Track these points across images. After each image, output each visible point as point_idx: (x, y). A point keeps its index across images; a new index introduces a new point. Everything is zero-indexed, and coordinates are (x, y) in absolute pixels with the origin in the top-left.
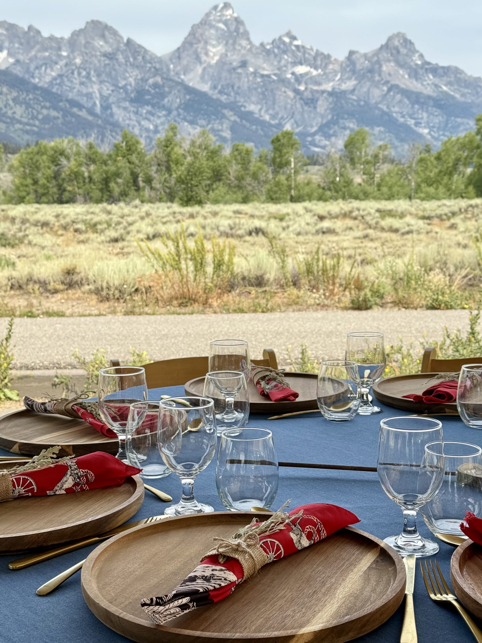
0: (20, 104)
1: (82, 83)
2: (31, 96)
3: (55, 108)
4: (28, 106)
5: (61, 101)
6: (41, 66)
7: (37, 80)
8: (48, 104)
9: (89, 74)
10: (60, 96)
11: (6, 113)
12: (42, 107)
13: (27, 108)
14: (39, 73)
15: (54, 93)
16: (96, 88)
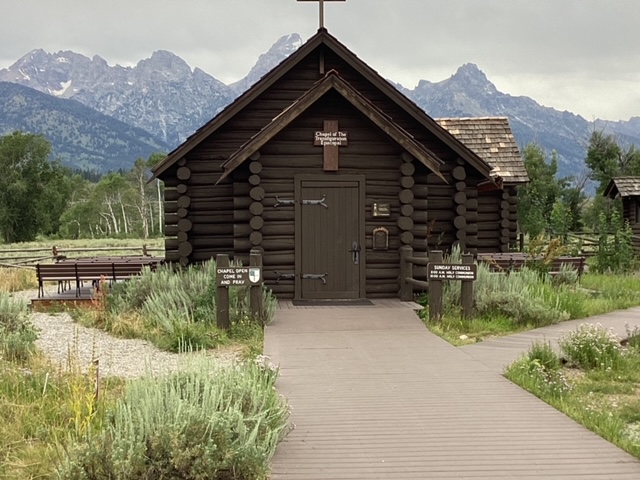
0: (86, 133)
1: (148, 112)
2: (97, 126)
3: (122, 137)
4: (94, 135)
5: (128, 130)
6: (107, 96)
7: (102, 110)
8: (114, 133)
9: (155, 103)
10: (126, 125)
11: (72, 142)
12: (109, 137)
13: (93, 137)
14: (105, 103)
15: (120, 122)
16: (163, 117)
